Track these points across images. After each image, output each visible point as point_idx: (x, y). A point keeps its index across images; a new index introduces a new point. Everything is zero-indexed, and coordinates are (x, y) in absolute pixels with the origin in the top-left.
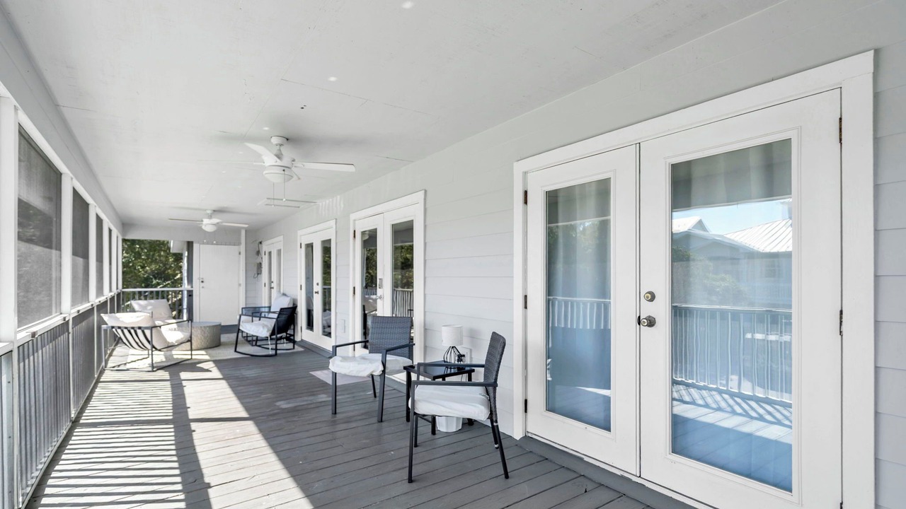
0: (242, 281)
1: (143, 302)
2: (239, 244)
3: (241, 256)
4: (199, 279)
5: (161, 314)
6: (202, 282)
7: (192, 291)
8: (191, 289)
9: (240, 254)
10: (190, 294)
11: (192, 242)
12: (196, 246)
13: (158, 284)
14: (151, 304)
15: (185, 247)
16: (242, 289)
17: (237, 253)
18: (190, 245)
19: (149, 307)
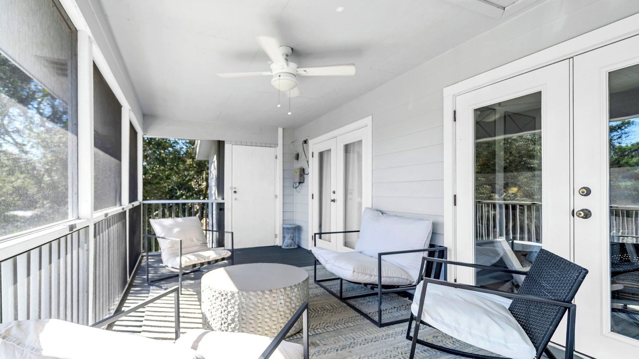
0: (279, 191)
1: (168, 222)
2: (276, 145)
3: (278, 160)
4: (231, 188)
5: (192, 241)
6: (235, 192)
7: (223, 204)
8: (221, 201)
9: (276, 158)
10: (221, 208)
11: (223, 142)
12: (227, 147)
13: (182, 195)
14: (177, 225)
15: (214, 148)
16: (279, 202)
17: (274, 157)
18: (220, 146)
19: (176, 230)
